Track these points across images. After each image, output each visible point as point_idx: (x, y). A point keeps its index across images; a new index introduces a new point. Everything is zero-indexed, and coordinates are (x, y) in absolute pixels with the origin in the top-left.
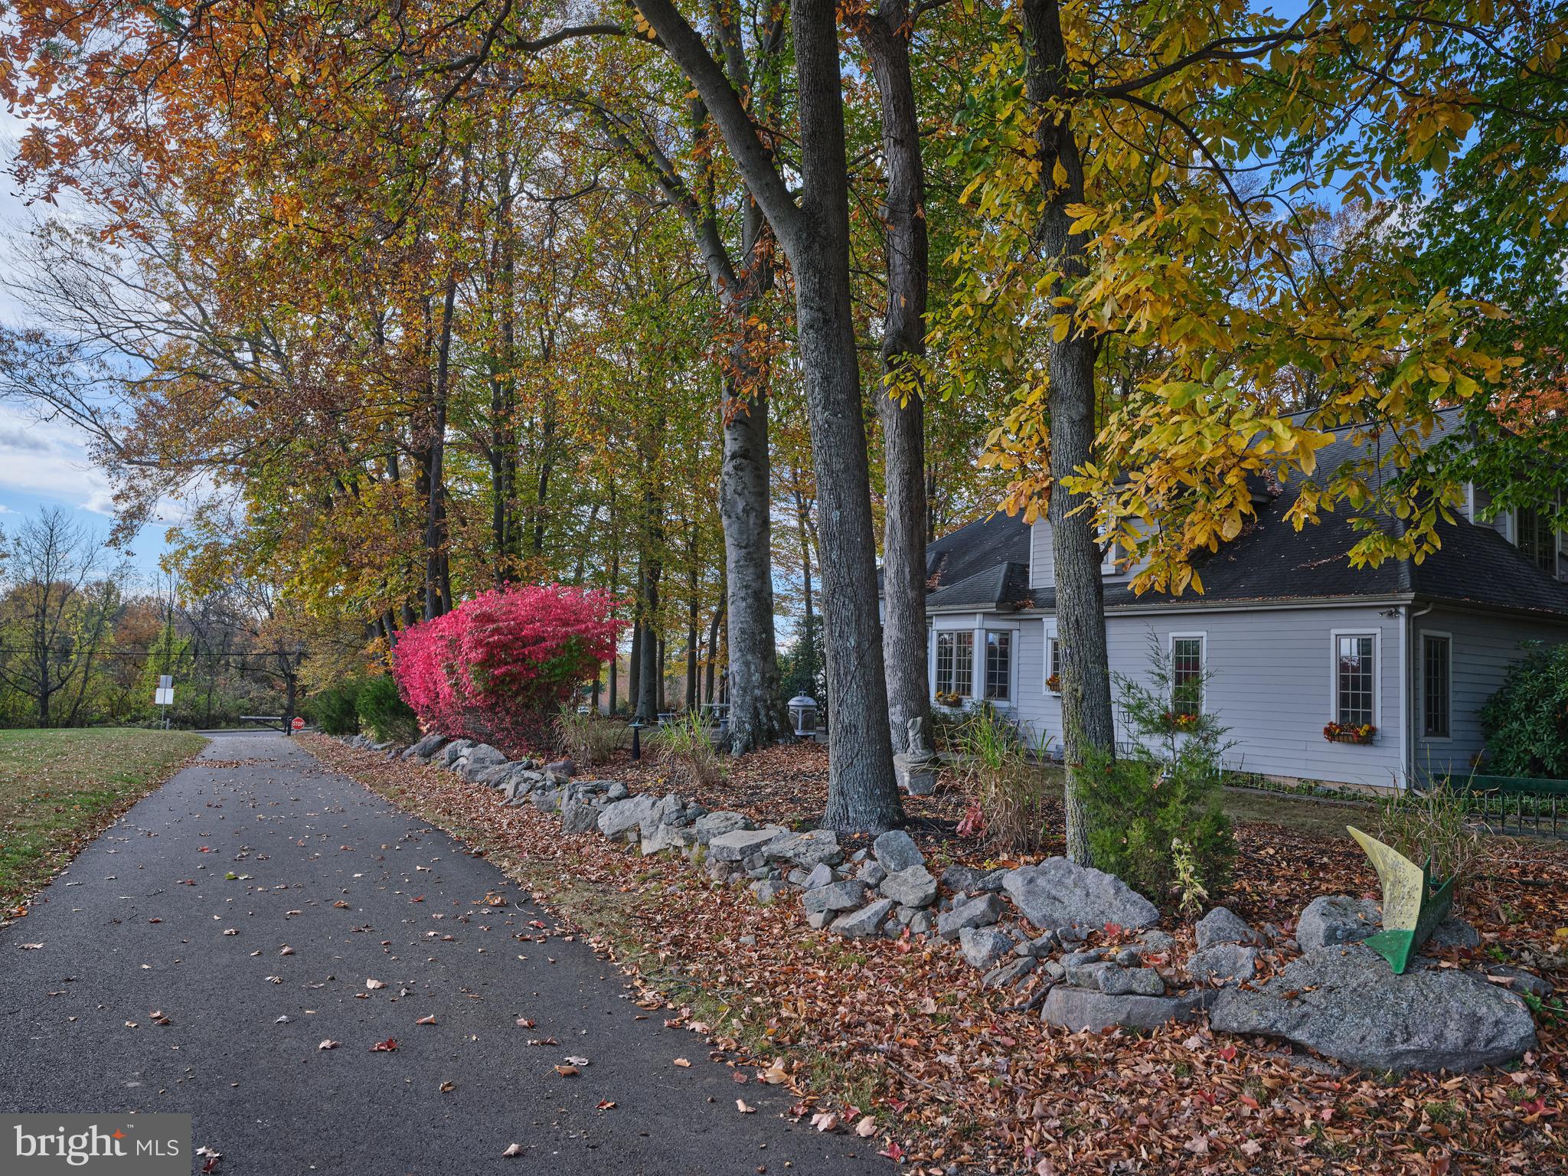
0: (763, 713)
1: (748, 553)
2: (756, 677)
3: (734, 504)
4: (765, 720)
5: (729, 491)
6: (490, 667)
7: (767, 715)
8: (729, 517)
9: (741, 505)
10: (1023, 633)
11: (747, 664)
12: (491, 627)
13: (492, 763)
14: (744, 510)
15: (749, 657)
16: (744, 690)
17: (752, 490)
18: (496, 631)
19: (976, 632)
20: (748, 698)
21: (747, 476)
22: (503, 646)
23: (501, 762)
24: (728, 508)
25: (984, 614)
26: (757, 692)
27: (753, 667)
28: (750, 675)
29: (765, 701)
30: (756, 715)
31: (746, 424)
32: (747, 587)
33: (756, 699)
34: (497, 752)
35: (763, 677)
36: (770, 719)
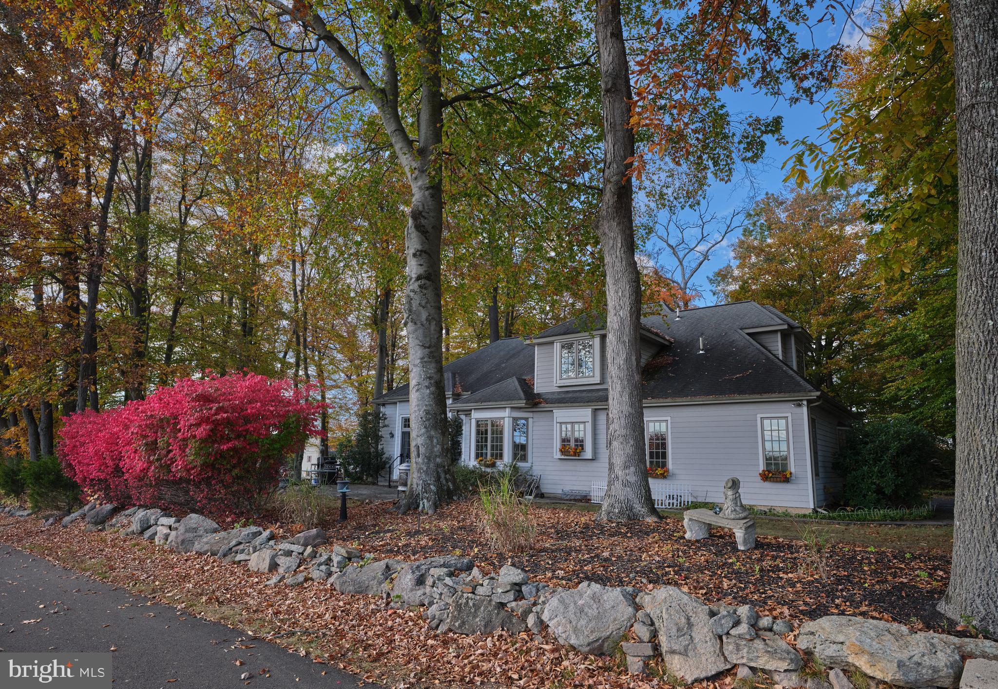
0: (443, 476)
1: (431, 352)
2: (437, 449)
3: (419, 315)
4: (444, 482)
5: (415, 304)
6: (214, 442)
7: (445, 478)
8: (415, 324)
9: (424, 315)
10: (535, 419)
11: (430, 438)
12: (215, 406)
13: (206, 531)
14: (427, 319)
15: (433, 433)
16: (429, 458)
17: (433, 304)
18: (220, 410)
19: (506, 420)
20: (432, 465)
21: (430, 294)
22: (228, 422)
23: (215, 531)
24: (415, 317)
25: (512, 408)
26: (438, 460)
27: (435, 441)
28: (433, 447)
29: (444, 467)
30: (438, 478)
31: (429, 254)
32: (430, 378)
33: (438, 466)
34: (209, 521)
35: (443, 448)
36: (447, 480)
